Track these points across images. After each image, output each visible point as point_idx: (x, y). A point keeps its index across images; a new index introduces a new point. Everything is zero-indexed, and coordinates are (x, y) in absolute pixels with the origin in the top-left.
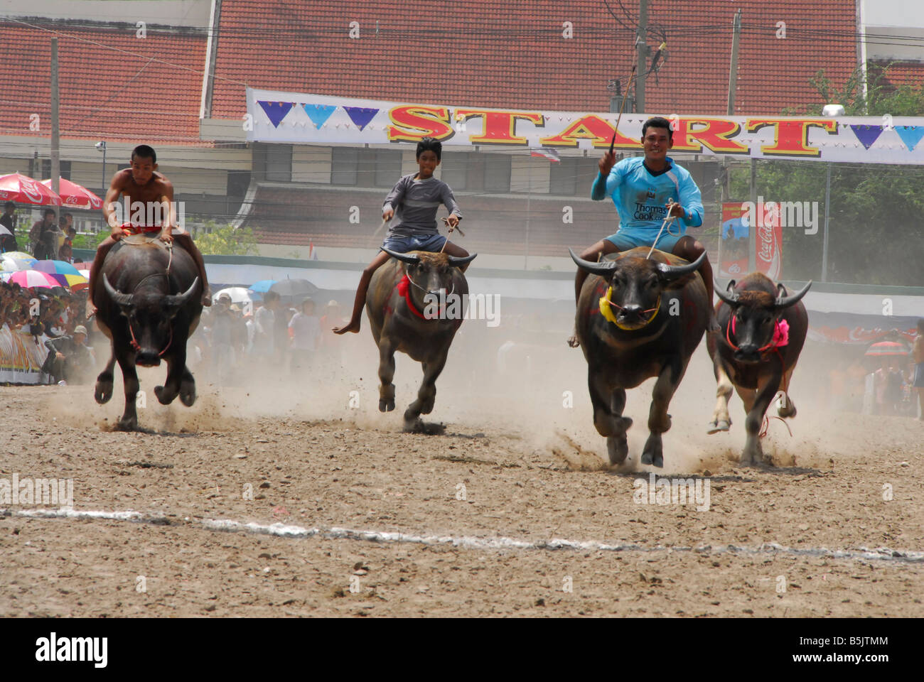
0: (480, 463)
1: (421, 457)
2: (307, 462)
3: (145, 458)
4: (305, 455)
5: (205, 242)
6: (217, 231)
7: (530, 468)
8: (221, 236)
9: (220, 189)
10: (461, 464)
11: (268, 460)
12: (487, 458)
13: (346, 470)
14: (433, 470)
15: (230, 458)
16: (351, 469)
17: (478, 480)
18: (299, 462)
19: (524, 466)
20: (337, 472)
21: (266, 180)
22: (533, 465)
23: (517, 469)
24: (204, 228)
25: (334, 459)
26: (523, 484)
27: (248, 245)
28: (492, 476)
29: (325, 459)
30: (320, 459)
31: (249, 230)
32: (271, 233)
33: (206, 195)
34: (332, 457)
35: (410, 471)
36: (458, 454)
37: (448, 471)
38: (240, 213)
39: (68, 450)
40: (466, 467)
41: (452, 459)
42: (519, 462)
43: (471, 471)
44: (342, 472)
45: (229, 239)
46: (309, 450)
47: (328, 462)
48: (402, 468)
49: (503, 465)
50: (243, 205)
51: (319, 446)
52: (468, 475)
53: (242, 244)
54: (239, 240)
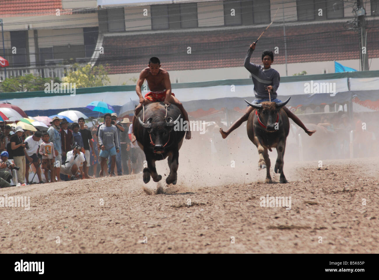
0: (299, 228)
1: (260, 228)
2: (187, 241)
3: (81, 250)
4: (183, 235)
5: (73, 77)
6: (81, 70)
7: (334, 229)
8: (84, 73)
9: (79, 40)
10: (287, 230)
11: (161, 242)
12: (303, 223)
13: (213, 244)
14: (270, 237)
15: (136, 244)
16: (217, 243)
17: (303, 243)
18: (182, 242)
19: (330, 227)
20: (208, 246)
21: (108, 32)
22: (335, 226)
23: (326, 230)
24: (71, 68)
25: (203, 237)
26: (333, 242)
27: (102, 76)
28: (311, 238)
29: (198, 237)
30: (194, 238)
31: (101, 66)
32: (115, 67)
33: (71, 46)
34: (202, 235)
35: (256, 240)
36: (283, 223)
37: (281, 238)
38: (93, 57)
39: (28, 249)
40: (292, 234)
41: (281, 228)
42: (325, 225)
43: (296, 236)
44: (211, 246)
45: (89, 74)
46: (185, 231)
47: (200, 239)
48: (250, 238)
49: (316, 229)
50: (95, 52)
51: (190, 227)
52: (295, 239)
53: (98, 76)
54: (96, 74)
